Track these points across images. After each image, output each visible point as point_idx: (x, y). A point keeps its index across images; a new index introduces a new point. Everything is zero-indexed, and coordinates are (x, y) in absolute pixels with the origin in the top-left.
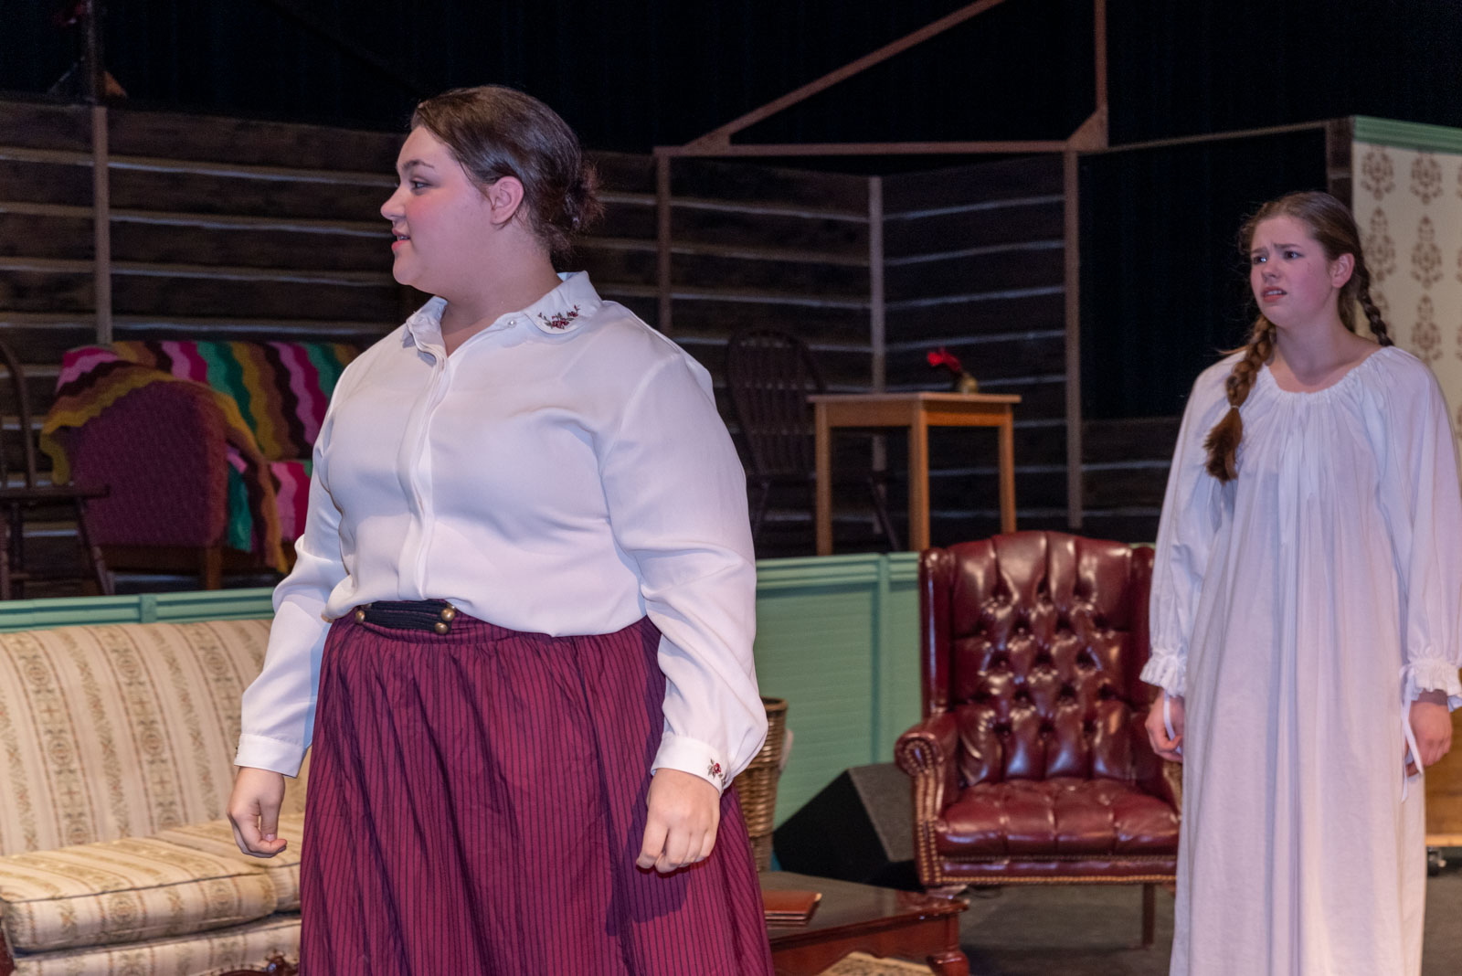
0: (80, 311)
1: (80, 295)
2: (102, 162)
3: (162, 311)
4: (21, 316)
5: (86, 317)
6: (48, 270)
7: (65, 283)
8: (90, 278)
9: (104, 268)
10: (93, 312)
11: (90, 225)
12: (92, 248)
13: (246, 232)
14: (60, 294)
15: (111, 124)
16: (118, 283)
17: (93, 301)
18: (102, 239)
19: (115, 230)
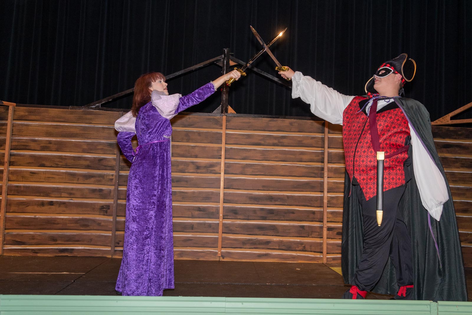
0: (216, 173)
1: (216, 169)
2: (223, 131)
3: (242, 174)
5: (218, 175)
6: (207, 162)
7: (212, 165)
8: (220, 164)
9: (223, 161)
10: (220, 173)
11: (220, 149)
12: (221, 156)
13: (271, 151)
14: (210, 169)
15: (227, 121)
16: (227, 166)
17: (220, 170)
18: (223, 153)
19: (226, 150)
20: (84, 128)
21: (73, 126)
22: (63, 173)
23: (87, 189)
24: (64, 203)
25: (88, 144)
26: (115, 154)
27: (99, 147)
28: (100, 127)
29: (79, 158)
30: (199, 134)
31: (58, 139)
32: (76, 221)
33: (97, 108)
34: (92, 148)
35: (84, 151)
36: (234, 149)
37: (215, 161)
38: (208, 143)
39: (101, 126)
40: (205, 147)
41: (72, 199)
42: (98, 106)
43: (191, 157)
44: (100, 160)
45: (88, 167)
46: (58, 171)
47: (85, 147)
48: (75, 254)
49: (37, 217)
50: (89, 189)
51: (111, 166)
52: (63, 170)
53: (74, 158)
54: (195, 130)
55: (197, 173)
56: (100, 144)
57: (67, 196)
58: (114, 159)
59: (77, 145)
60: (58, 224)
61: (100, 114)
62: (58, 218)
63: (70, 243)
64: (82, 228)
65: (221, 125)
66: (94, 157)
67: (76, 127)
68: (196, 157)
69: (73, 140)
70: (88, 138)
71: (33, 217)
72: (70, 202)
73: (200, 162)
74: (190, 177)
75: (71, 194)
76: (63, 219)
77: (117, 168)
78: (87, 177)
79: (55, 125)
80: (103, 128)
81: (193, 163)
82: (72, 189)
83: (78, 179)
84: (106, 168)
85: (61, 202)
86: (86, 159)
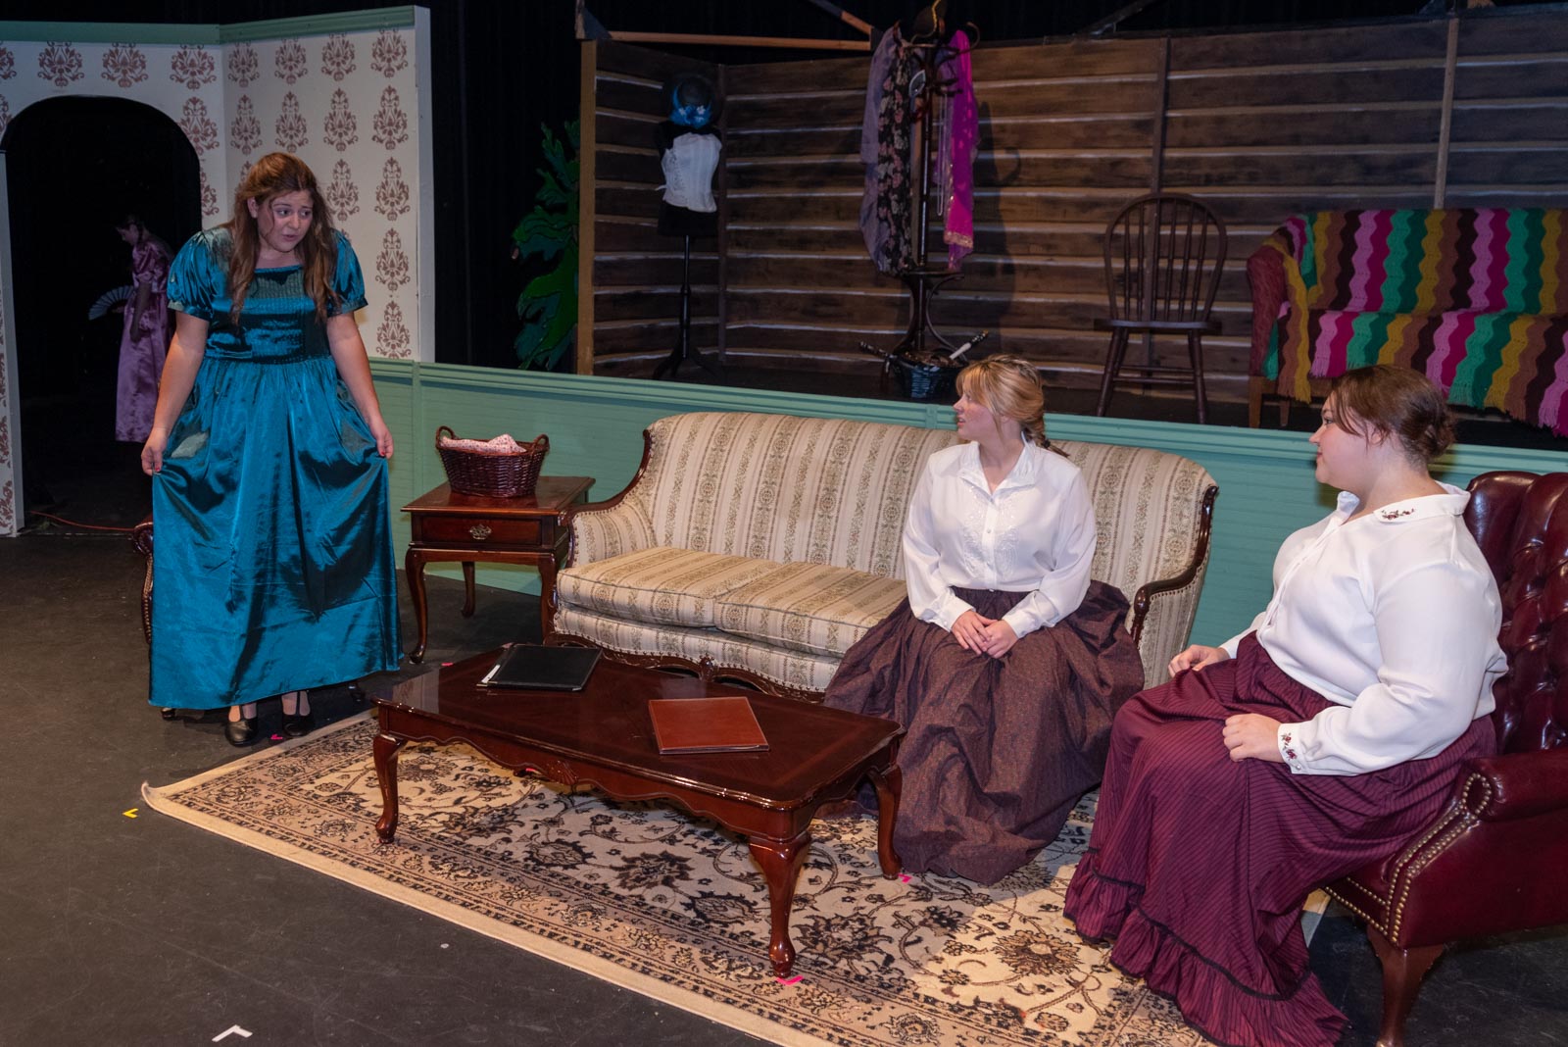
0: (1422, 183)
1: (1423, 171)
2: (1449, 64)
3: (1502, 181)
4: (1367, 189)
5: (1428, 188)
6: (1396, 152)
7: (1410, 162)
8: (1433, 156)
9: (1442, 149)
10: (1434, 183)
11: (1437, 114)
12: (1438, 133)
14: (1404, 170)
15: (1463, 32)
16: (1454, 160)
17: (1434, 175)
18: (1444, 125)
19: (1456, 117)
20: (1079, 89)
21: (1051, 88)
22: (1032, 199)
23: (1085, 234)
24: (1036, 269)
25: (1088, 126)
26: (1149, 147)
27: (1112, 133)
28: (1114, 84)
29: (1067, 162)
30: (1376, 75)
31: (1021, 120)
32: (1063, 309)
33: (1105, 35)
34: (1094, 136)
35: (1079, 145)
36: (1482, 111)
37: (1419, 149)
38: (1403, 100)
39: (1116, 79)
40: (1392, 113)
41: (1055, 258)
42: (1109, 30)
43: (1350, 141)
44: (1116, 163)
45: (1086, 182)
46: (1020, 194)
47: (1080, 134)
48: (1061, 383)
49: (981, 299)
50: (1089, 235)
51: (1140, 179)
52: (1031, 193)
53: (1055, 163)
54: (1364, 67)
55: (1366, 185)
56: (1116, 124)
57: (1040, 250)
58: (1149, 160)
59: (1061, 131)
60: (1025, 315)
61: (1114, 50)
62: (1024, 303)
63: (1051, 357)
64: (1075, 326)
65: (1444, 46)
66: (1101, 160)
67: (1058, 87)
68: (1366, 140)
69: (1053, 120)
70: (1086, 113)
71: (972, 298)
72: (1048, 267)
73: (1374, 156)
74: (1347, 196)
75: (1049, 247)
76: (1033, 304)
77: (1154, 182)
78: (1086, 206)
79: (1011, 88)
80: (1122, 84)
81: (1355, 158)
82: (1053, 236)
83: (1065, 212)
84: (1129, 182)
85: (1028, 266)
86: (1081, 163)
